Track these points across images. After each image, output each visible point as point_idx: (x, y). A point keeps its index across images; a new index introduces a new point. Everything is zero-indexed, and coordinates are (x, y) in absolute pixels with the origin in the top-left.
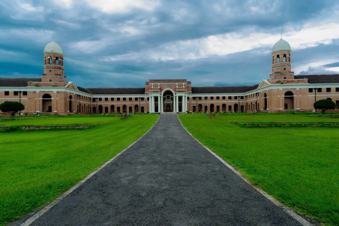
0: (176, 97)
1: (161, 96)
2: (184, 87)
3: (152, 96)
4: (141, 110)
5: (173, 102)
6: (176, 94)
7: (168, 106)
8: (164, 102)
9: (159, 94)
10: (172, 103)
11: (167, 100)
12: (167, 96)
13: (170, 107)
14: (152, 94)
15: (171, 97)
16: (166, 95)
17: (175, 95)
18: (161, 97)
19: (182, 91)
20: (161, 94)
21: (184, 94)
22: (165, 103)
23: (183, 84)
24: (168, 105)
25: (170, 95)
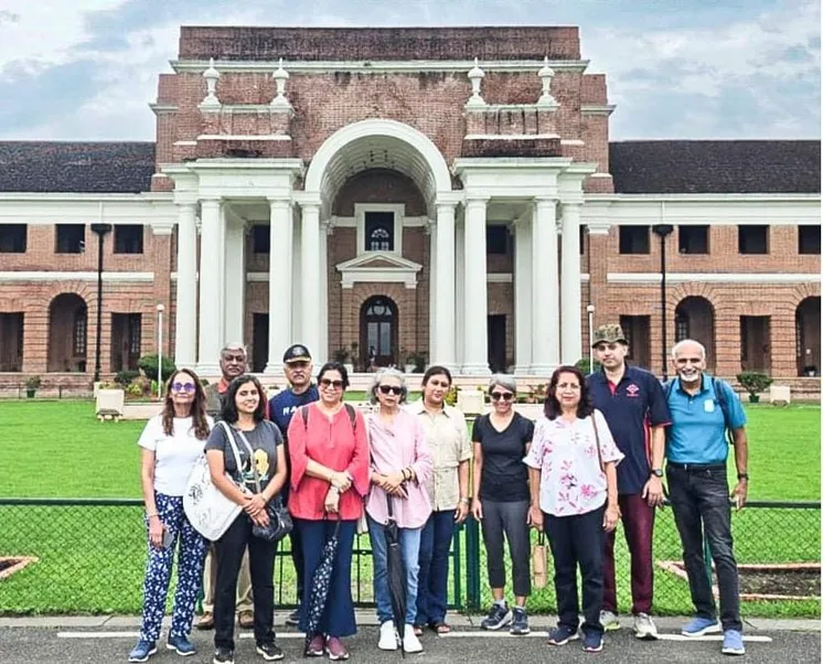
0: (459, 211)
1: (300, 197)
2: (547, 101)
3: (203, 193)
4: (106, 348)
5: (424, 277)
6: (457, 182)
7: (379, 310)
8: (334, 276)
9: (285, 181)
10: (411, 282)
11: (363, 255)
12: (368, 215)
13: (393, 320)
14: (205, 180)
15: (401, 222)
16: (362, 209)
17: (458, 196)
18: (298, 211)
19: (528, 150)
20: (300, 182)
21: (552, 179)
22: (348, 281)
23: (546, 68)
24: (371, 302)
25: (398, 209)
